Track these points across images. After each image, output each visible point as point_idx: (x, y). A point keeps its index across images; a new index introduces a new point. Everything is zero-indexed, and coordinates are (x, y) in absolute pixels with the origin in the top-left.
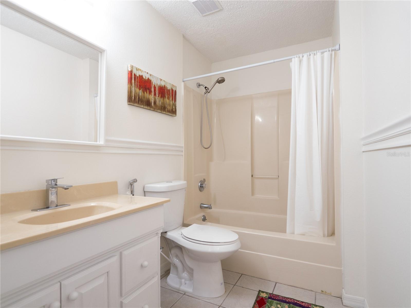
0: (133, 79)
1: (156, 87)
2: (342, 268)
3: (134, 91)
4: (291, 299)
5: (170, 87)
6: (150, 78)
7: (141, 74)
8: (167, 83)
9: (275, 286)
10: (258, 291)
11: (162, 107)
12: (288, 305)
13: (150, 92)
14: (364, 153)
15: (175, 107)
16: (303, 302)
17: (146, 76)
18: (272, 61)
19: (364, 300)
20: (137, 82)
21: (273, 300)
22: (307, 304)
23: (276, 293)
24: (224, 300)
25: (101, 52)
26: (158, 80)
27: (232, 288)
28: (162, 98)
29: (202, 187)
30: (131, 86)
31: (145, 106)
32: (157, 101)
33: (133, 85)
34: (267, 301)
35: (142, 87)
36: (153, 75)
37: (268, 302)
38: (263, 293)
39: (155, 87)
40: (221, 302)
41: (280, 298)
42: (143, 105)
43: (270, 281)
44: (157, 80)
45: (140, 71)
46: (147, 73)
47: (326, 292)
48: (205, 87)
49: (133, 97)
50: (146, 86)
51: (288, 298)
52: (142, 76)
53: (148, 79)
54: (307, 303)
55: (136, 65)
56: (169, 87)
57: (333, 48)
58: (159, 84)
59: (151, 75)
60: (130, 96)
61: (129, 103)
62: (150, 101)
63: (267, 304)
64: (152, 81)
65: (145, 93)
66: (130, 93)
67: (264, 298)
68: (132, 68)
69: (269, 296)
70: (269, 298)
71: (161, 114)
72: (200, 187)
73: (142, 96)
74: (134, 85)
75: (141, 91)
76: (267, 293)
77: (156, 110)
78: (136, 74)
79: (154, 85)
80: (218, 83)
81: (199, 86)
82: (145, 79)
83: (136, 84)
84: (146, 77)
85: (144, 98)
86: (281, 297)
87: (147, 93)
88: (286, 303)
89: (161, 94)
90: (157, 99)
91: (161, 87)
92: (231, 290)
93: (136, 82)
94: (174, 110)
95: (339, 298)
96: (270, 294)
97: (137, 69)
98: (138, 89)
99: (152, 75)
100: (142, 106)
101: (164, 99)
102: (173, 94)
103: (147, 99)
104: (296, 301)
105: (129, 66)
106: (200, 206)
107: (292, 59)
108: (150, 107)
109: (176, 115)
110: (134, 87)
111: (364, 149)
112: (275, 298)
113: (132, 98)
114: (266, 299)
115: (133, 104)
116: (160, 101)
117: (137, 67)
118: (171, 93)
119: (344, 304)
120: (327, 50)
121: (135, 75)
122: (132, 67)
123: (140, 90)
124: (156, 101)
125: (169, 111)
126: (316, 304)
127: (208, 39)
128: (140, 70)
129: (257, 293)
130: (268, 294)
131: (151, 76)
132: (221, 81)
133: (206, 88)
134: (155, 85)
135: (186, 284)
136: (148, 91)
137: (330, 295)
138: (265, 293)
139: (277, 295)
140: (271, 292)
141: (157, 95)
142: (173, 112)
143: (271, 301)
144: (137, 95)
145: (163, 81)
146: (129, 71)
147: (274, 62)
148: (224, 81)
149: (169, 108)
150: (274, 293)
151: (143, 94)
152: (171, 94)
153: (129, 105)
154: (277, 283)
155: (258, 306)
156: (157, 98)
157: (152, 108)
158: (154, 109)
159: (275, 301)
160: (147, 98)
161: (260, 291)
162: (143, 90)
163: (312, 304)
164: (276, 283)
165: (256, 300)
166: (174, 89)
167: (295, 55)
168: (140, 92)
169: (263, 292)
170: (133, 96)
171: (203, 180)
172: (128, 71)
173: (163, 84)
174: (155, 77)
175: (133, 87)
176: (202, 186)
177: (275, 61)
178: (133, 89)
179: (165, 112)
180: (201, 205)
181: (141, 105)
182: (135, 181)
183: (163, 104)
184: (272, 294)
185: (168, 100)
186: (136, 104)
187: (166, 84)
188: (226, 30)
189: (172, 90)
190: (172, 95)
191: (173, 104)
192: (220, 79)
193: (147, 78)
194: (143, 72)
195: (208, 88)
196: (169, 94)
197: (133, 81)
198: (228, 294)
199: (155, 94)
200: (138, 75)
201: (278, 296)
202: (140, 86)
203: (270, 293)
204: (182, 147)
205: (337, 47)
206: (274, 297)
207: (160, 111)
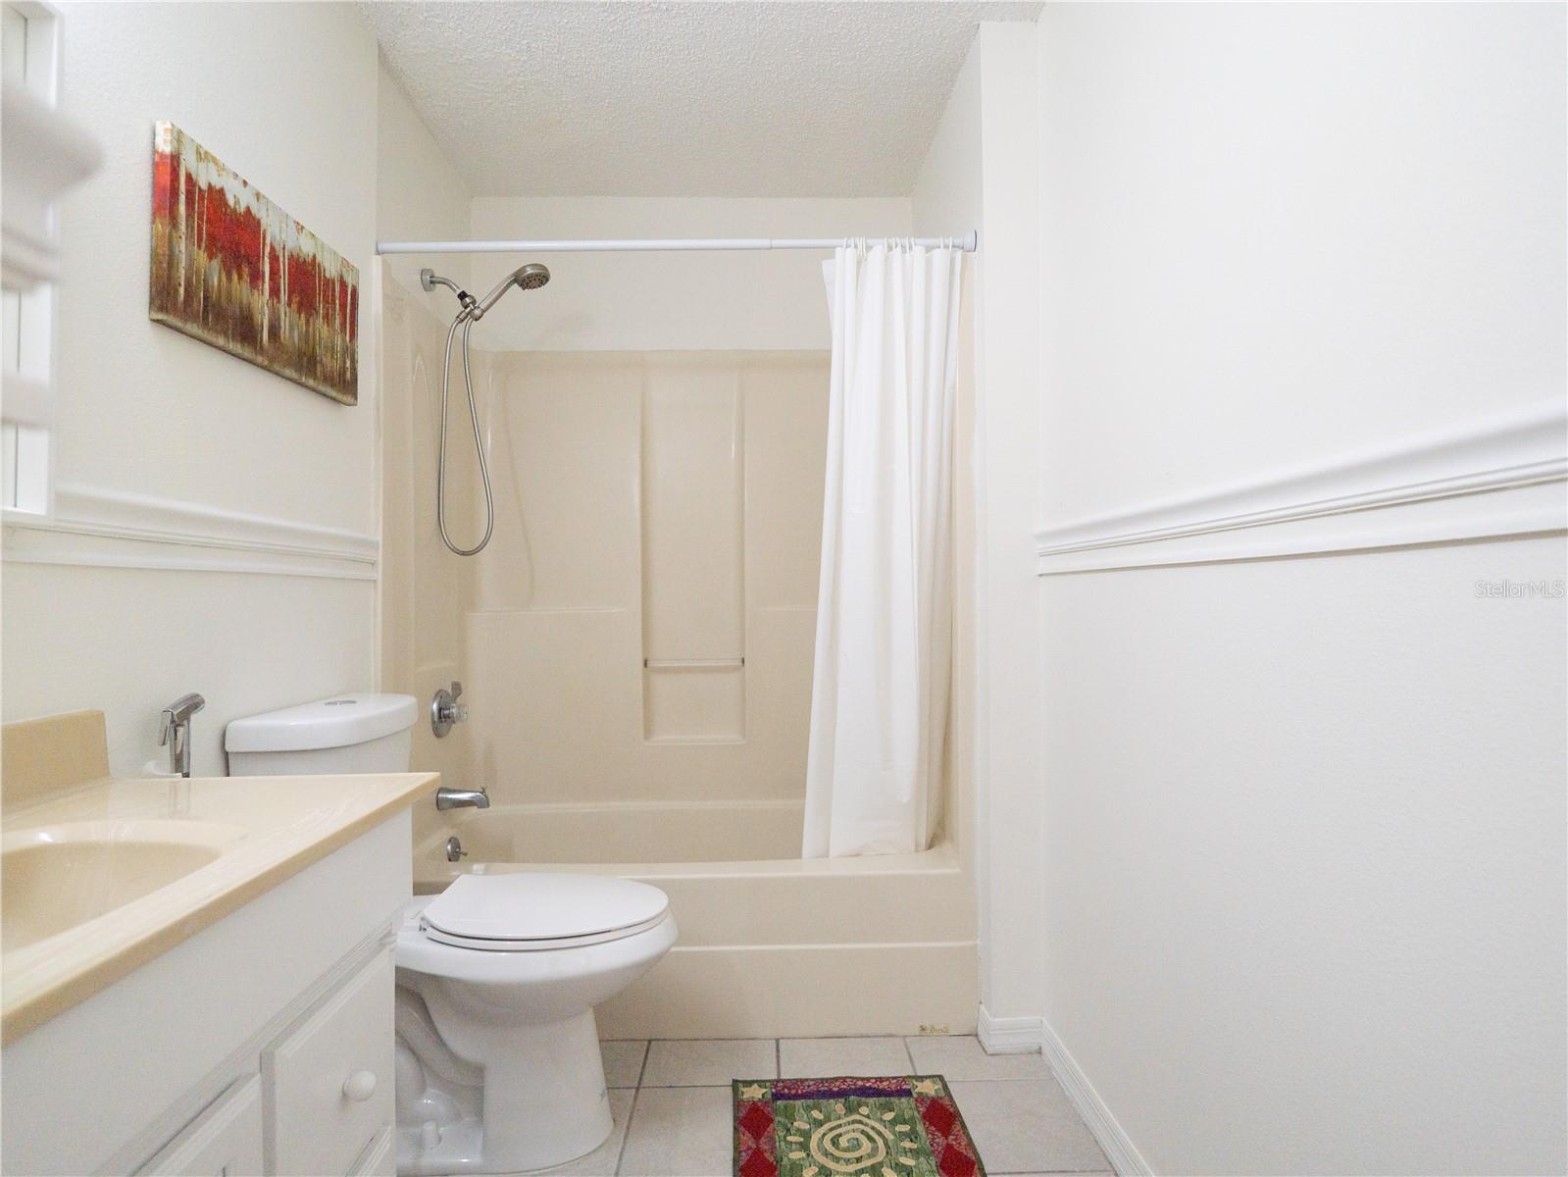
0: (182, 198)
1: (281, 259)
2: (978, 942)
3: (184, 257)
4: (844, 1079)
5: (333, 271)
6: (254, 211)
7: (217, 183)
8: (322, 247)
9: (778, 1051)
10: (731, 1083)
11: (301, 354)
12: (843, 1100)
13: (256, 277)
14: (1042, 579)
15: (354, 361)
16: (880, 1078)
17: (238, 198)
18: (765, 243)
19: (1041, 1021)
20: (200, 218)
21: (791, 1102)
22: (895, 1081)
23: (789, 1073)
24: (621, 1155)
25: (26, 20)
26: (287, 226)
27: (631, 1103)
28: (303, 315)
29: (447, 717)
30: (170, 235)
31: (233, 340)
32: (282, 324)
33: (183, 227)
34: (772, 1108)
35: (219, 245)
36: (271, 199)
37: (775, 1111)
38: (751, 1086)
39: (274, 258)
40: (615, 1166)
41: (809, 1086)
42: (226, 335)
43: (753, 1039)
44: (284, 226)
45: (211, 164)
46: (245, 183)
47: (933, 1028)
48: (459, 292)
49: (182, 290)
50: (238, 245)
51: (836, 1079)
52: (221, 191)
53: (248, 210)
54: (893, 1078)
55: (198, 134)
56: (331, 270)
57: (958, 242)
58: (290, 245)
59: (258, 196)
60: (169, 278)
61: (160, 316)
62: (255, 321)
63: (778, 1119)
64: (263, 222)
65: (235, 277)
66: (165, 265)
67: (759, 1104)
68: (179, 141)
69: (774, 1090)
70: (777, 1096)
71: (293, 386)
72: (436, 719)
73: (219, 285)
74: (187, 228)
75: (216, 264)
76: (761, 1083)
77: (276, 367)
78: (194, 176)
79: (272, 249)
80: (521, 285)
81: (432, 282)
82: (235, 210)
83: (193, 228)
84: (237, 202)
85: (229, 300)
86: (811, 1083)
87: (240, 277)
88: (834, 1098)
89: (300, 295)
90: (283, 316)
91: (301, 260)
92: (632, 1113)
93: (193, 218)
94: (348, 374)
95: (970, 1038)
96: (775, 1083)
97: (198, 153)
98: (201, 252)
99: (264, 197)
100: (221, 341)
101: (311, 320)
102: (343, 301)
103: (241, 308)
104: (860, 1083)
105: (162, 128)
106: (435, 801)
107: (834, 248)
108: (255, 349)
109: (356, 398)
110: (186, 239)
111: (1045, 566)
112: (793, 1092)
113: (176, 291)
114: (766, 1103)
115: (179, 324)
116: (296, 328)
117: (199, 141)
118: (337, 294)
119: (990, 1051)
120: (941, 241)
121: (189, 177)
122: (178, 136)
123: (211, 257)
124: (279, 324)
125: (328, 379)
126: (919, 1074)
127: (489, 95)
128: (215, 161)
129: (729, 1091)
130: (768, 1084)
131: (258, 200)
132: (533, 279)
133: (462, 296)
134: (277, 248)
135: (440, 1139)
136: (246, 270)
137: (945, 1033)
138: (755, 1086)
139: (797, 1080)
140: (774, 1077)
141: (284, 297)
142: (342, 384)
143: (786, 1107)
144: (198, 281)
145: (310, 236)
146: (162, 156)
147: (771, 248)
148: (547, 280)
149: (331, 364)
150: (783, 1077)
151: (224, 279)
152: (337, 302)
153: (154, 324)
154: (781, 1041)
155: (750, 1135)
156: (282, 308)
157: (261, 355)
158: (271, 361)
159: (798, 1103)
160: (241, 303)
161: (735, 1082)
162: (224, 263)
163: (909, 1077)
164: (777, 1040)
165: (735, 1118)
166: (350, 281)
167: (843, 238)
168: (213, 271)
169: (749, 1083)
170: (183, 283)
171: (450, 691)
172: (155, 151)
173: (307, 248)
174: (274, 206)
175: (183, 237)
176: (446, 712)
177: (776, 243)
178: (183, 249)
179: (314, 379)
180: (440, 795)
181: (217, 332)
182: (194, 704)
183: (307, 343)
184: (778, 1081)
185: (325, 327)
186: (195, 325)
187: (320, 250)
188: (577, 79)
189: (343, 285)
190: (343, 306)
191: (345, 350)
192: (529, 271)
193: (242, 209)
194: (227, 173)
195: (472, 297)
196: (329, 301)
197: (182, 208)
198: (628, 1128)
199: (275, 292)
200: (204, 187)
201: (802, 1081)
202: (212, 237)
203: (773, 1081)
204: (374, 546)
205: (969, 240)
206: (789, 1089)
207: (294, 375)
